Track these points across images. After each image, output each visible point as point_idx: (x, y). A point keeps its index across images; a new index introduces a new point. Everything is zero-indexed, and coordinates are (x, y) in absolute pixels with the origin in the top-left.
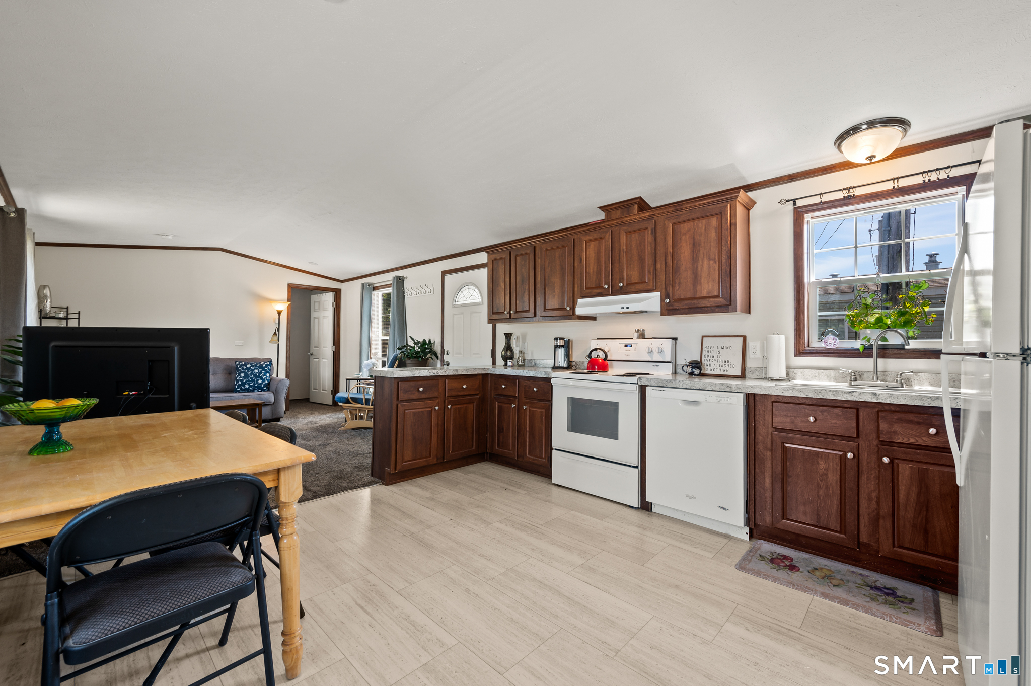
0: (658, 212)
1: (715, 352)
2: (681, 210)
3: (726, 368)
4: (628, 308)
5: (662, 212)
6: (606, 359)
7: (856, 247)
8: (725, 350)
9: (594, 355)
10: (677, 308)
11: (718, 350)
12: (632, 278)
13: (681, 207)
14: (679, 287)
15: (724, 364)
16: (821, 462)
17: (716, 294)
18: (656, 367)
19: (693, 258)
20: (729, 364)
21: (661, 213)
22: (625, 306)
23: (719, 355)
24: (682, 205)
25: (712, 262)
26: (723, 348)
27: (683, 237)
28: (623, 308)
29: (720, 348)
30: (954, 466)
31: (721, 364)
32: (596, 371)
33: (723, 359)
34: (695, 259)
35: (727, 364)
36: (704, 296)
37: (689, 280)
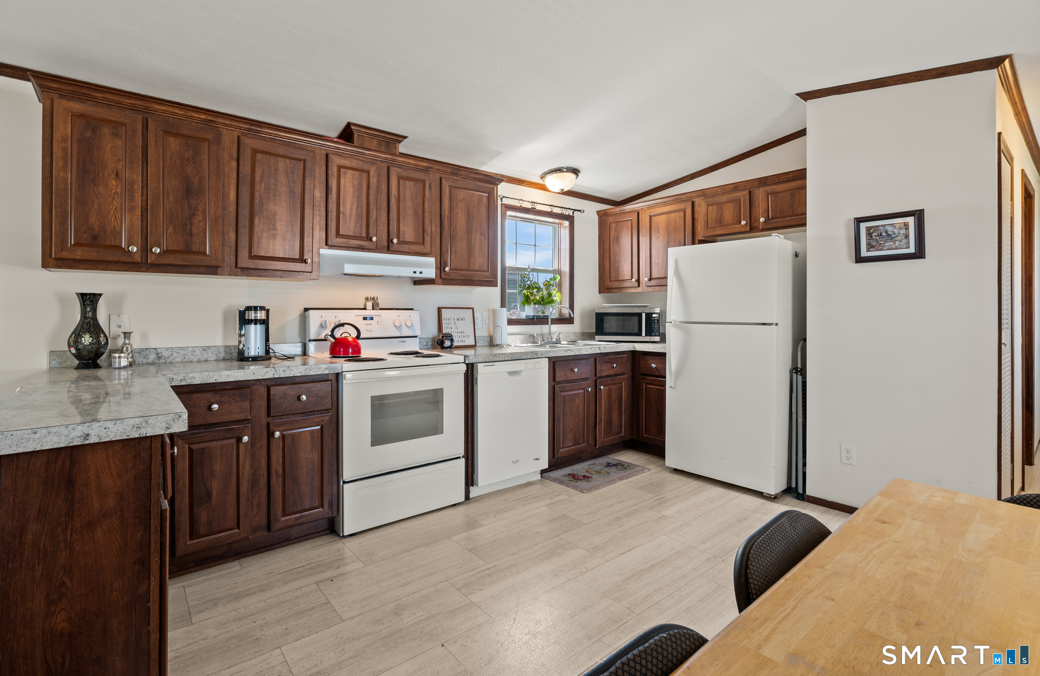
0: (436, 167)
1: (452, 324)
2: (457, 175)
3: (463, 339)
4: (421, 273)
5: (440, 168)
6: (358, 337)
7: (516, 243)
8: (460, 321)
9: (338, 334)
10: (454, 278)
11: (455, 322)
12: (406, 236)
13: (459, 172)
14: (456, 257)
15: (460, 335)
16: (577, 399)
17: (485, 268)
18: (402, 343)
19: (468, 229)
20: (465, 335)
21: (439, 170)
22: (418, 270)
23: (456, 326)
24: (460, 170)
25: (483, 238)
26: (458, 320)
27: (460, 205)
28: (415, 272)
29: (456, 320)
30: (665, 377)
31: (458, 335)
32: (350, 355)
33: (459, 330)
34: (469, 231)
35: (463, 334)
36: (477, 269)
37: (464, 251)
